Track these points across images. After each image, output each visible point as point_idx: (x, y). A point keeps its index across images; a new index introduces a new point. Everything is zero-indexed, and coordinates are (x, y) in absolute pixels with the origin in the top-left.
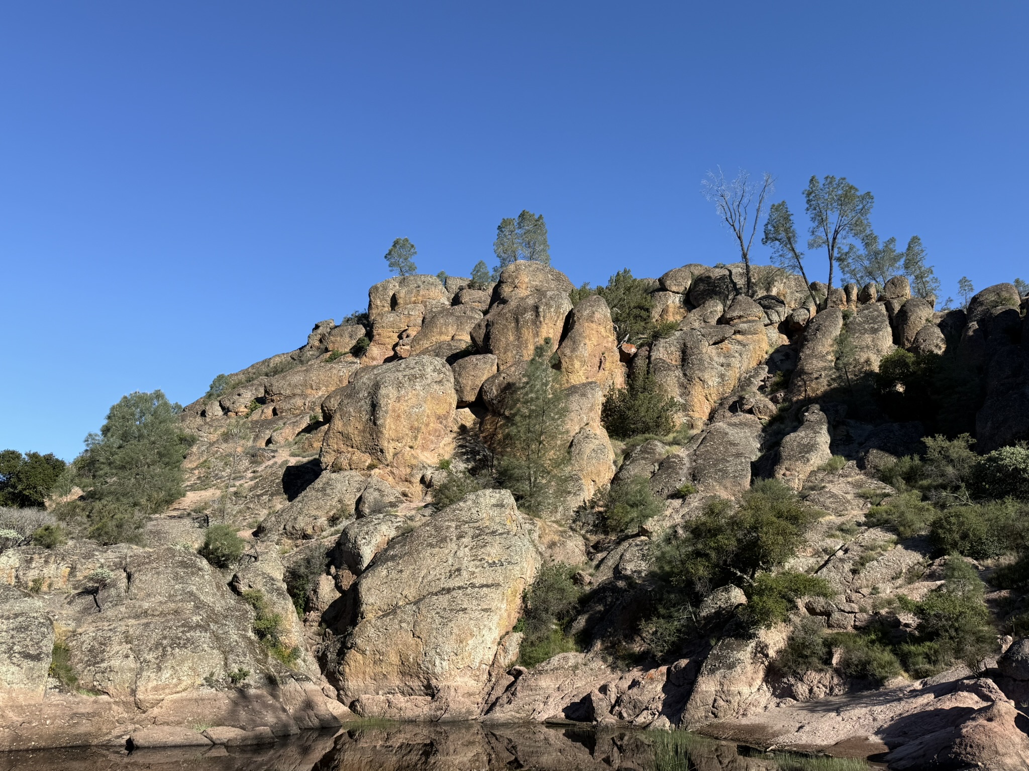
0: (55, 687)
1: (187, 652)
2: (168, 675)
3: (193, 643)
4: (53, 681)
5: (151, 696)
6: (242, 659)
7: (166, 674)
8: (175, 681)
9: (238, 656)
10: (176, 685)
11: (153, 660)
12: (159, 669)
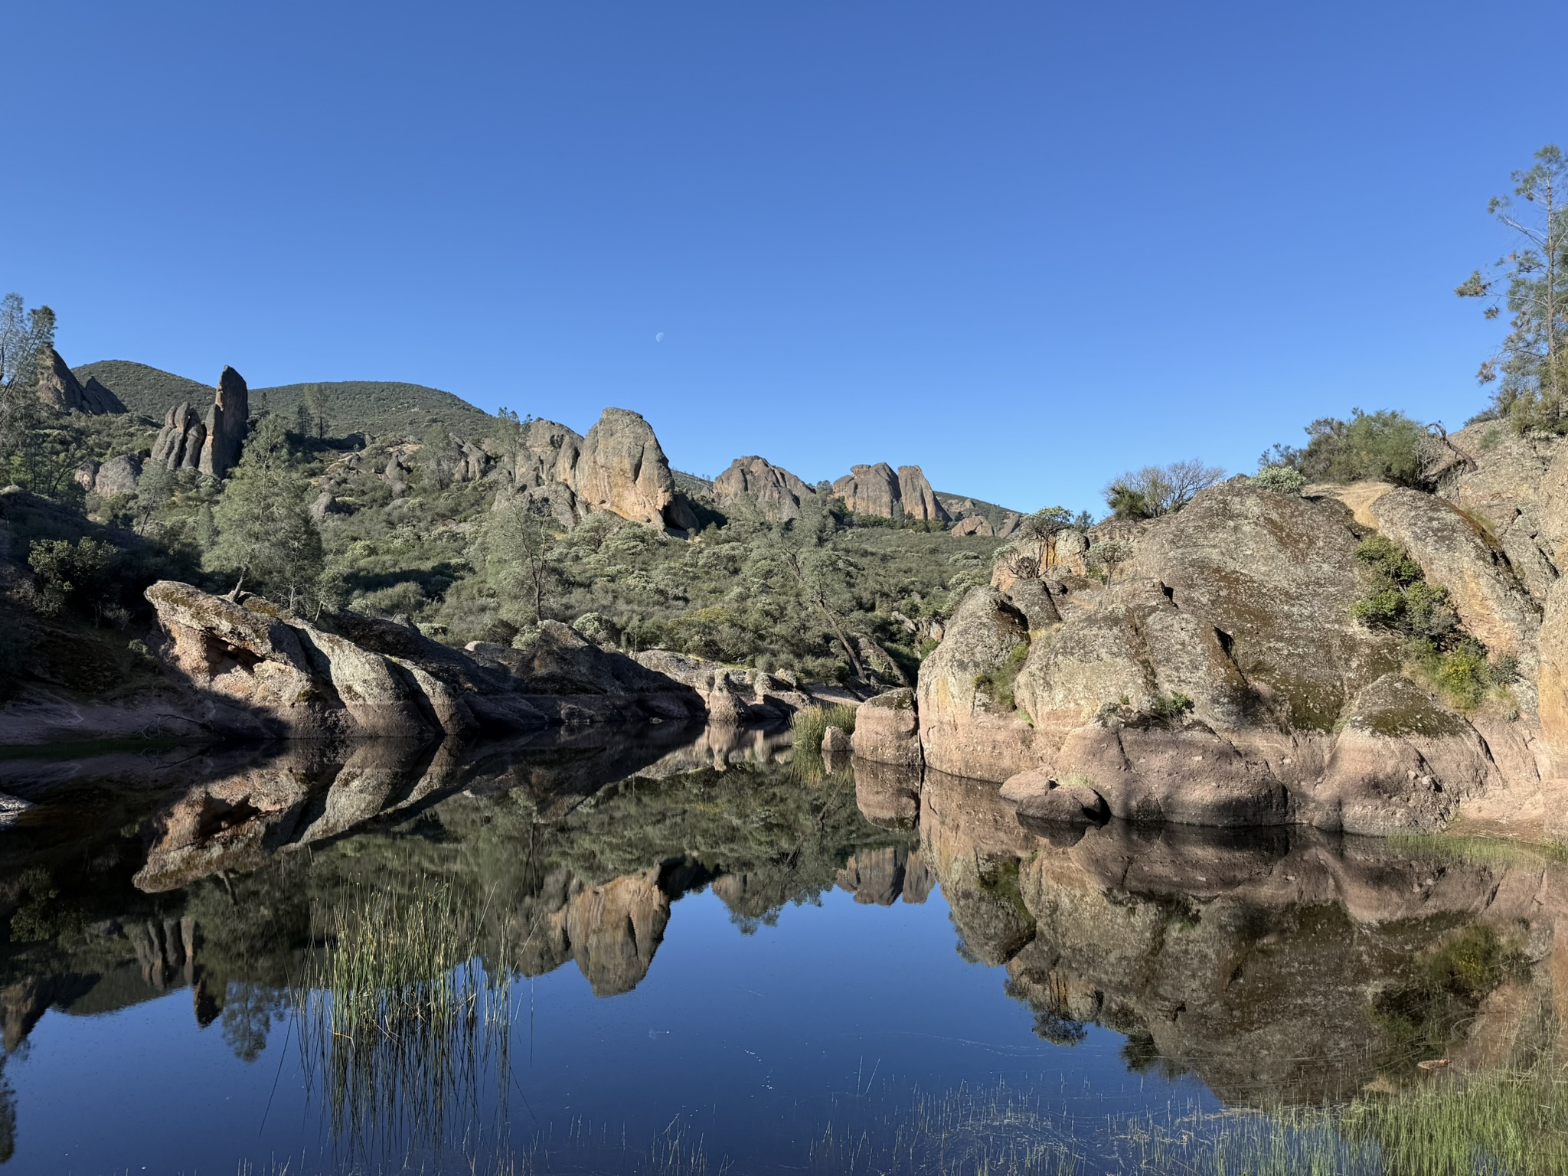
0: (984, 705)
1: (1073, 661)
2: (1061, 696)
3: (1084, 646)
4: (983, 697)
5: (1053, 727)
6: (1185, 674)
7: (1059, 694)
8: (1072, 705)
9: (1177, 669)
10: (1079, 713)
11: (1037, 672)
12: (1048, 686)
